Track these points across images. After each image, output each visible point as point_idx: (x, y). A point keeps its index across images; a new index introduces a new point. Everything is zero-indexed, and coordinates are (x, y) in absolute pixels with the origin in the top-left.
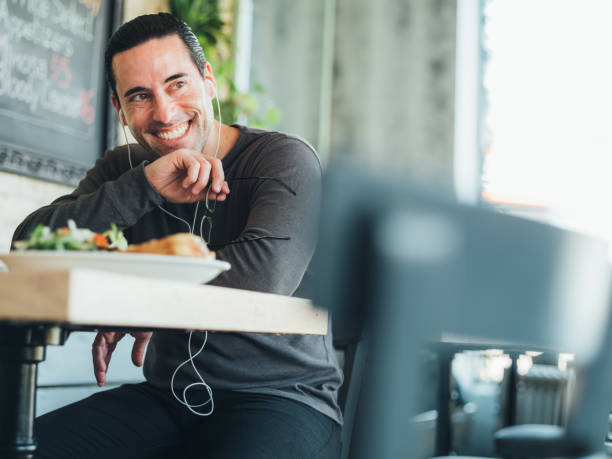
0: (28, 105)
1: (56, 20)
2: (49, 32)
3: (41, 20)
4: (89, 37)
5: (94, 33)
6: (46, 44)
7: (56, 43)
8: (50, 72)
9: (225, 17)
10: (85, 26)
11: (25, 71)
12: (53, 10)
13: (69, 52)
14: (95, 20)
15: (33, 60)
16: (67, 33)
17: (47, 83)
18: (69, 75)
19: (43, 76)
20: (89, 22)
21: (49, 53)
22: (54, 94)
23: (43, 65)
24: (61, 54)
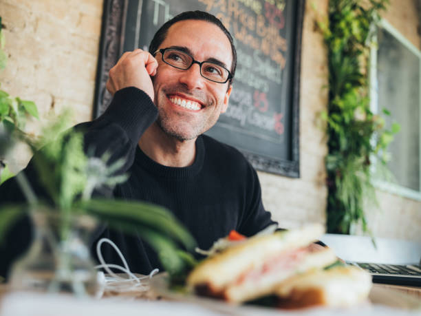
0: (239, 121)
1: (257, 69)
2: (252, 76)
3: (247, 69)
4: (279, 81)
5: (282, 78)
6: (251, 84)
7: (258, 84)
8: (254, 101)
9: (362, 71)
10: (276, 74)
11: (237, 100)
12: (255, 63)
13: (266, 89)
14: (282, 71)
15: (242, 93)
16: (264, 78)
17: (252, 108)
18: (266, 103)
19: (249, 103)
20: (279, 72)
21: (253, 90)
22: (256, 115)
23: (249, 97)
24: (261, 91)
